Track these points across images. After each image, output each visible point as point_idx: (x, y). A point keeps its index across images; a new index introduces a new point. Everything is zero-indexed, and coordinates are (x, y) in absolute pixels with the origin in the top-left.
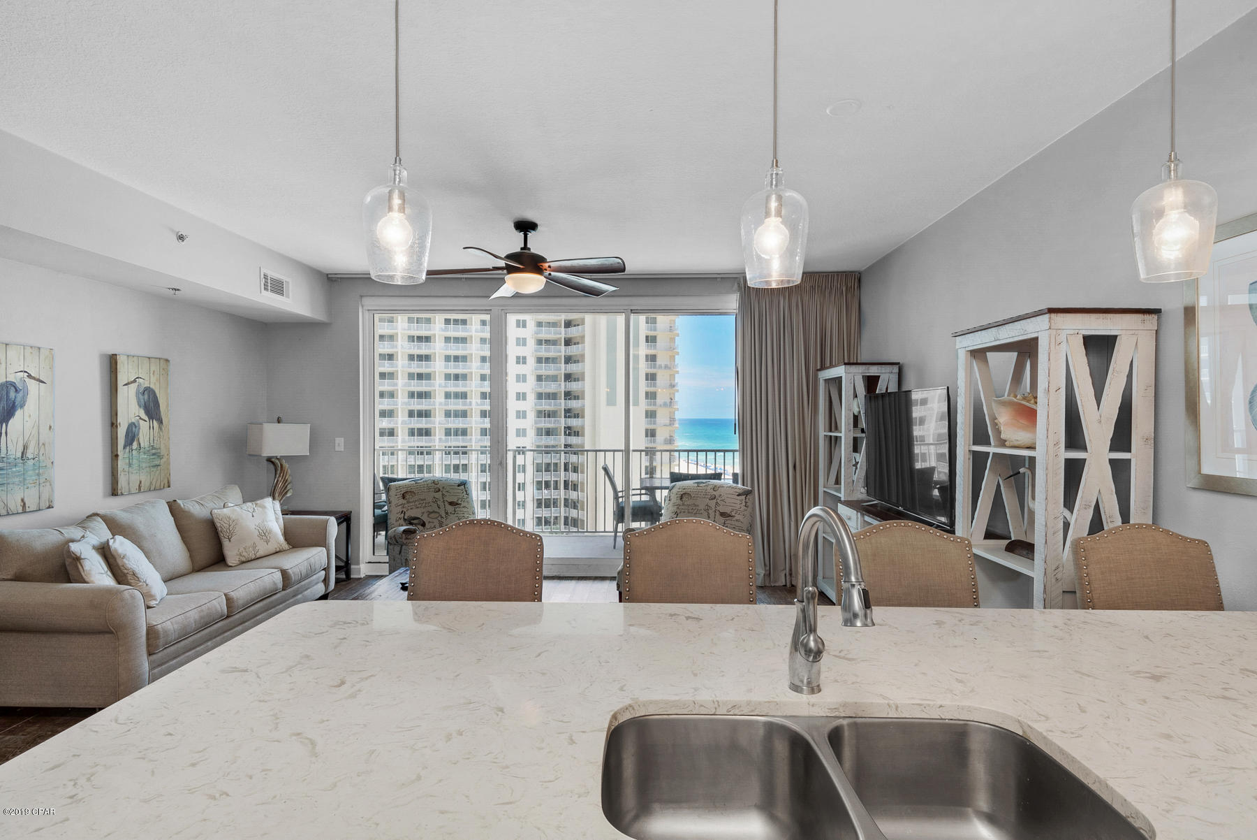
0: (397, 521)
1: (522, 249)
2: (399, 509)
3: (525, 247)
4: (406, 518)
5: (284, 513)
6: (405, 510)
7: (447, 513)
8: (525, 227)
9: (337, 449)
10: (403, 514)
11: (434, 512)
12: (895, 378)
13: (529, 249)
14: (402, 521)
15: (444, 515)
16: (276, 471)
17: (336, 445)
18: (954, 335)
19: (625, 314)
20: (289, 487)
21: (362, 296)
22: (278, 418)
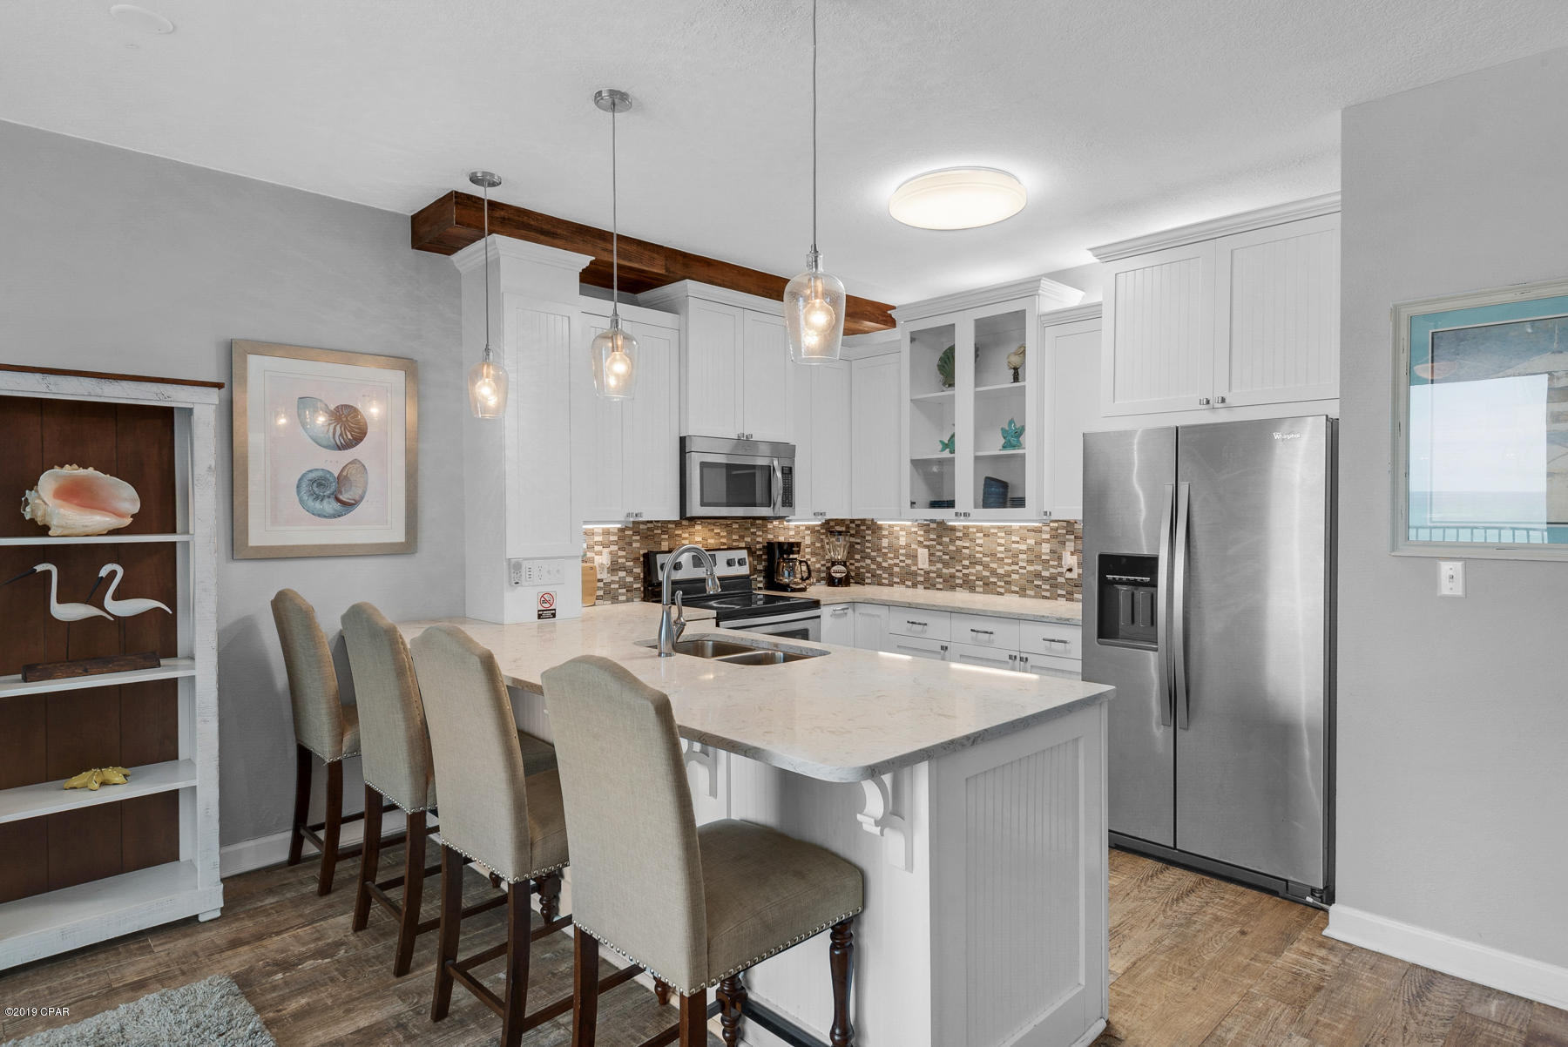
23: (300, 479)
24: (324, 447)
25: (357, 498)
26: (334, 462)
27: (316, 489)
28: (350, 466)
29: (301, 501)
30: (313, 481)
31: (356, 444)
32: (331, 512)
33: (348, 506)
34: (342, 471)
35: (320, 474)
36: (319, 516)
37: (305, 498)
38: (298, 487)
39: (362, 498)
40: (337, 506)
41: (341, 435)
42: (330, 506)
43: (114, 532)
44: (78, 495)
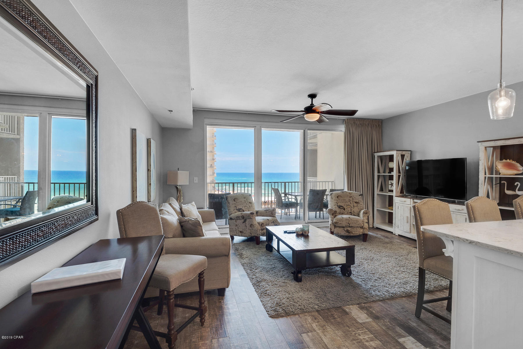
0: (233, 210)
2: (234, 205)
3: (312, 104)
5: (198, 209)
6: (236, 206)
7: (250, 207)
8: (313, 96)
9: (195, 182)
10: (236, 208)
11: (246, 206)
12: (409, 155)
14: (236, 211)
15: (249, 208)
16: (178, 191)
17: (195, 180)
18: (478, 142)
19: (304, 130)
20: (182, 198)
21: (205, 118)
22: (178, 169)
43: (516, 175)
44: (509, 166)
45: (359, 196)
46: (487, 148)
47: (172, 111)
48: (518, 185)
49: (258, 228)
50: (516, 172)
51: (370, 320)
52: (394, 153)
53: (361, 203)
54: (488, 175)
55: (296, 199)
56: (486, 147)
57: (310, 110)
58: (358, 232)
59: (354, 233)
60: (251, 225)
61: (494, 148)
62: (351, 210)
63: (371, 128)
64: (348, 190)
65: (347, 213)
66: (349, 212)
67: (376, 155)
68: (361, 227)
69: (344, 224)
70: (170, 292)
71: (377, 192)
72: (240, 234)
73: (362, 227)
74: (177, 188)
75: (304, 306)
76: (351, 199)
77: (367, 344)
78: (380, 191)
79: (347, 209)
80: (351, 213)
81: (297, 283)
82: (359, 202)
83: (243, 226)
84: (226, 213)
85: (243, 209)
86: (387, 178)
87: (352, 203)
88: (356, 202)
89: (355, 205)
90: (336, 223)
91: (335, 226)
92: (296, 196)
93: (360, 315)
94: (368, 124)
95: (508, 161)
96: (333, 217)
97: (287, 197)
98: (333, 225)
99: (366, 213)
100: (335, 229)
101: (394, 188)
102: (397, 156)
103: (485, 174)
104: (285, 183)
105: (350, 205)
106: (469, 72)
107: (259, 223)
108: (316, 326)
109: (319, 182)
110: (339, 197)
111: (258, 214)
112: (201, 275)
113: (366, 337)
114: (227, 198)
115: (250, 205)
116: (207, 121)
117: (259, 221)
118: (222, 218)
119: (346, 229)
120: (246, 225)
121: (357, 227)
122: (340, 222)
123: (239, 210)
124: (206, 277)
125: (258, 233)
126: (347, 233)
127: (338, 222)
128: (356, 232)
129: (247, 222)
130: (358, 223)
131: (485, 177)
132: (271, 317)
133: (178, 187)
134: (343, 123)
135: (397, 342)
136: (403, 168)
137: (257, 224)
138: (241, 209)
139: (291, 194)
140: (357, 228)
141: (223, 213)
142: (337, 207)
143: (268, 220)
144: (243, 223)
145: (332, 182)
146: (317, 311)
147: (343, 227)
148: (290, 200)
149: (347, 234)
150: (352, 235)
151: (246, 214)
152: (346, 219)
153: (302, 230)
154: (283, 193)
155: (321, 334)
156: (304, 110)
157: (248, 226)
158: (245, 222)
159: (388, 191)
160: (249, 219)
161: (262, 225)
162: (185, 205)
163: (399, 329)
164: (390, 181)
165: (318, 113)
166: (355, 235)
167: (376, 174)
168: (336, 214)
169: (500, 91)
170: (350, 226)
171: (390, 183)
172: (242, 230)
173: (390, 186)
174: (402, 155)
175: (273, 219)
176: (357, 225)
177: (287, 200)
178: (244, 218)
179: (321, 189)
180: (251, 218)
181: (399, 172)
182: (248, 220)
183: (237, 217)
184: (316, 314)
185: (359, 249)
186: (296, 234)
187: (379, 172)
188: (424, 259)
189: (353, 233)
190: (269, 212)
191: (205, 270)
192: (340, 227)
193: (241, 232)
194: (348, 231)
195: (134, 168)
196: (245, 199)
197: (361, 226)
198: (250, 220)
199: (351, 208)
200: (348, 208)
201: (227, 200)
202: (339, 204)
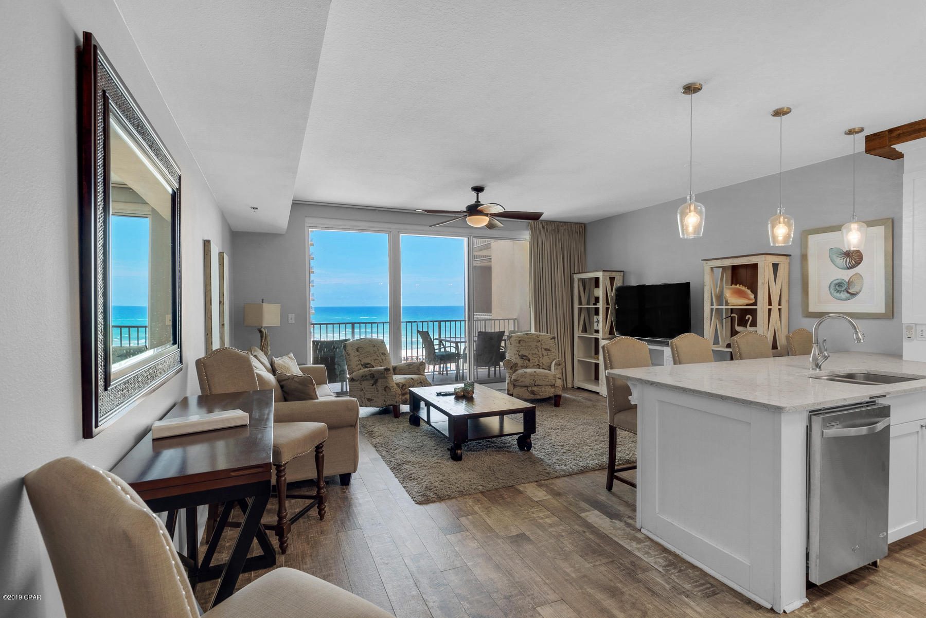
0: (356, 366)
1: (475, 202)
2: (357, 359)
3: (478, 201)
4: (362, 363)
5: (298, 365)
6: (360, 359)
7: (382, 360)
8: (478, 190)
9: (289, 322)
10: (360, 362)
11: (376, 359)
12: (621, 278)
13: (480, 202)
14: (360, 366)
16: (262, 337)
17: (289, 319)
18: (703, 260)
19: (468, 238)
20: (269, 348)
21: (306, 216)
22: (263, 300)
23: (831, 284)
24: (842, 269)
25: (858, 291)
26: (845, 275)
27: (837, 288)
28: (854, 276)
29: (831, 293)
30: (836, 284)
31: (857, 266)
32: (845, 298)
33: (853, 295)
34: (850, 279)
35: (840, 281)
36: (839, 299)
37: (833, 292)
38: (830, 287)
39: (860, 291)
40: (848, 295)
41: (850, 262)
42: (844, 295)
43: (747, 305)
44: (740, 294)
45: (551, 339)
46: (714, 269)
47: (257, 209)
48: (749, 318)
49: (396, 392)
50: (747, 302)
51: (549, 497)
52: (600, 274)
53: (553, 351)
54: (715, 307)
55: (457, 348)
56: (712, 268)
57: (474, 210)
58: (547, 393)
59: (541, 394)
60: (386, 388)
61: (724, 268)
62: (539, 361)
63: (569, 236)
64: (536, 331)
65: (533, 366)
66: (536, 364)
67: (576, 277)
68: (551, 386)
69: (527, 381)
70: (281, 466)
71: (578, 333)
72: (368, 403)
73: (553, 386)
74: (261, 332)
75: (464, 488)
76: (539, 344)
77: (541, 521)
78: (582, 332)
79: (532, 359)
80: (539, 366)
81: (455, 462)
82: (551, 349)
83: (373, 390)
84: (342, 372)
85: (373, 363)
86: (593, 312)
87: (540, 350)
88: (546, 350)
89: (545, 353)
90: (516, 380)
91: (514, 385)
92: (456, 343)
93: (537, 493)
94: (565, 230)
95: (738, 286)
96: (511, 371)
97: (443, 345)
98: (511, 384)
99: (560, 365)
100: (515, 390)
101: (600, 327)
102: (604, 279)
103: (712, 304)
104: (440, 322)
105: (537, 353)
106: (685, 166)
107: (398, 384)
108: (479, 508)
109: (495, 320)
110: (521, 343)
111: (396, 371)
112: (319, 449)
113: (541, 515)
114: (345, 347)
115: (383, 357)
116: (309, 221)
117: (398, 381)
118: (335, 382)
119: (531, 389)
120: (377, 389)
121: (547, 385)
122: (521, 380)
123: (366, 365)
124: (326, 452)
125: (397, 399)
126: (532, 395)
127: (519, 378)
128: (545, 392)
129: (379, 384)
130: (547, 380)
131: (712, 310)
132: (418, 503)
133: (263, 329)
134: (527, 229)
135: (580, 517)
136: (612, 297)
137: (395, 385)
138: (368, 364)
139: (449, 339)
140: (547, 387)
141: (338, 372)
142: (519, 358)
143: (412, 379)
144: (372, 385)
145: (514, 320)
146: (482, 492)
147: (525, 387)
148: (448, 349)
149: (532, 397)
150: (539, 397)
151: (378, 371)
152: (531, 375)
153: (464, 390)
154: (436, 339)
155: (484, 516)
156: (465, 210)
157: (380, 389)
158: (376, 384)
159: (593, 331)
160: (382, 378)
161: (402, 386)
162: (278, 359)
163: (584, 505)
164: (595, 317)
165: (487, 215)
166: (544, 397)
167: (576, 306)
168: (517, 368)
169: (690, 206)
170: (536, 384)
171: (596, 320)
172: (370, 398)
173: (596, 324)
174: (610, 278)
175: (420, 378)
176: (545, 383)
177: (442, 350)
178: (374, 377)
179: (497, 330)
180: (385, 378)
181: (608, 304)
182: (380, 381)
183: (362, 377)
184: (480, 495)
185: (548, 416)
186: (454, 396)
187: (580, 303)
188: (615, 414)
189: (539, 395)
190: (413, 368)
191: (324, 441)
192: (521, 387)
193: (369, 400)
194: (533, 392)
195: (208, 299)
196: (375, 349)
197: (551, 384)
198: (384, 380)
199: (538, 358)
200: (534, 359)
201: (345, 350)
202: (522, 353)
